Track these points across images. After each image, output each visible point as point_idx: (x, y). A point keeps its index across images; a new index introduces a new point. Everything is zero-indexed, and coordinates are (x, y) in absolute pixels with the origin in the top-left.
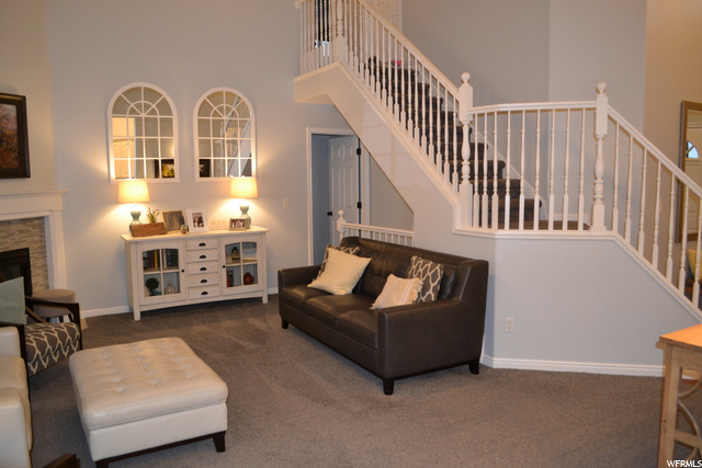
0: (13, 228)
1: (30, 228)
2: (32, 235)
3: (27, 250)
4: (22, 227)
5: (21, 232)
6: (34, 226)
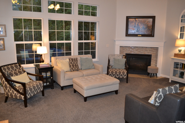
0: (147, 49)
1: (153, 50)
2: (153, 52)
3: (151, 55)
4: (150, 49)
5: (150, 50)
6: (154, 50)
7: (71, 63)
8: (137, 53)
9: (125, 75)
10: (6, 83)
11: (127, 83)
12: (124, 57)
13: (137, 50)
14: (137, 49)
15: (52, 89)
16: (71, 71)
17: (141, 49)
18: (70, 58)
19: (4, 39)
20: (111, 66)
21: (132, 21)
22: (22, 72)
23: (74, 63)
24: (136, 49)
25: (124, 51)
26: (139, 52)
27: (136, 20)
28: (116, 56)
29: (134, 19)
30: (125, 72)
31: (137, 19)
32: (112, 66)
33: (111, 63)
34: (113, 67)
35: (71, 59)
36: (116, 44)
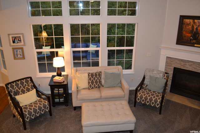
7: (90, 79)
8: (191, 70)
9: (158, 104)
10: (11, 102)
11: (160, 114)
12: (166, 75)
13: (190, 66)
14: (192, 63)
15: (66, 106)
16: (89, 89)
17: (197, 65)
18: (90, 73)
19: (22, 48)
20: (145, 85)
21: (189, 23)
22: (31, 89)
23: (94, 79)
24: (190, 63)
25: (172, 64)
26: (194, 69)
27: (194, 23)
28: (156, 73)
29: (191, 21)
30: (159, 101)
31: (196, 21)
32: (147, 85)
33: (146, 82)
34: (147, 87)
35: (90, 75)
36: (161, 53)
